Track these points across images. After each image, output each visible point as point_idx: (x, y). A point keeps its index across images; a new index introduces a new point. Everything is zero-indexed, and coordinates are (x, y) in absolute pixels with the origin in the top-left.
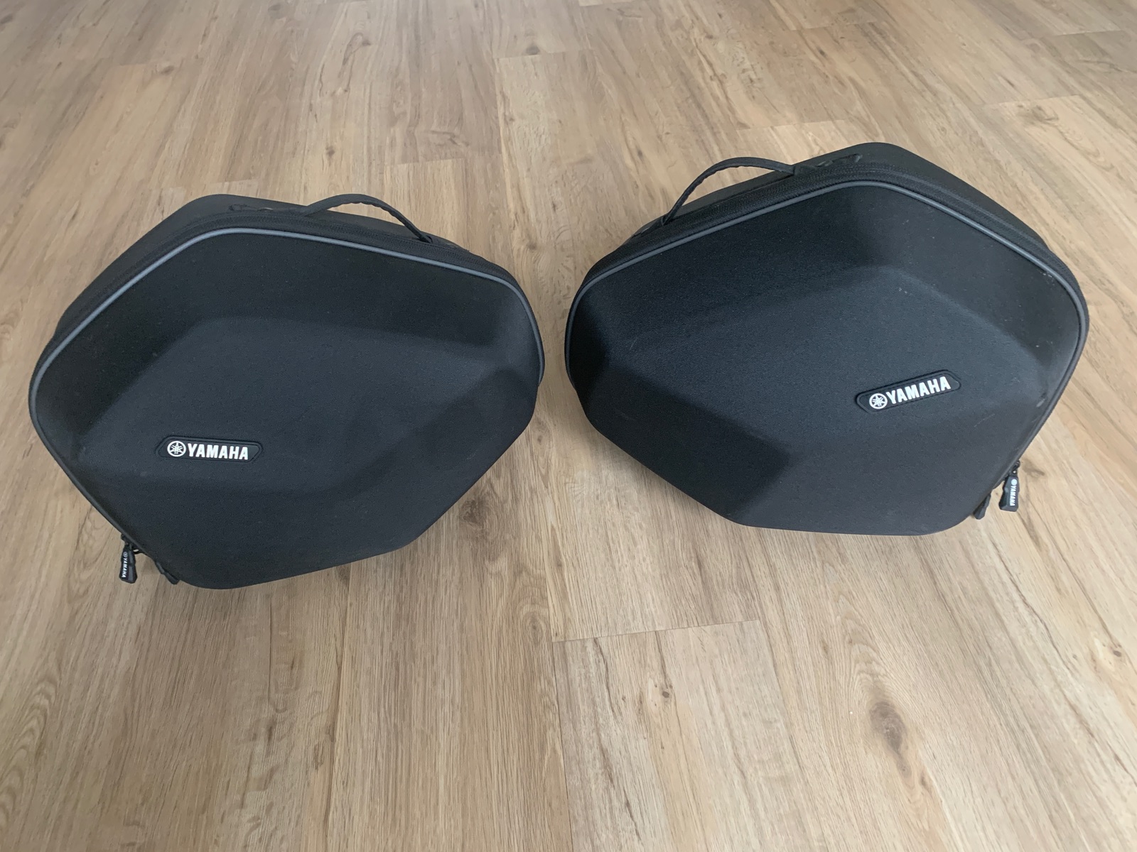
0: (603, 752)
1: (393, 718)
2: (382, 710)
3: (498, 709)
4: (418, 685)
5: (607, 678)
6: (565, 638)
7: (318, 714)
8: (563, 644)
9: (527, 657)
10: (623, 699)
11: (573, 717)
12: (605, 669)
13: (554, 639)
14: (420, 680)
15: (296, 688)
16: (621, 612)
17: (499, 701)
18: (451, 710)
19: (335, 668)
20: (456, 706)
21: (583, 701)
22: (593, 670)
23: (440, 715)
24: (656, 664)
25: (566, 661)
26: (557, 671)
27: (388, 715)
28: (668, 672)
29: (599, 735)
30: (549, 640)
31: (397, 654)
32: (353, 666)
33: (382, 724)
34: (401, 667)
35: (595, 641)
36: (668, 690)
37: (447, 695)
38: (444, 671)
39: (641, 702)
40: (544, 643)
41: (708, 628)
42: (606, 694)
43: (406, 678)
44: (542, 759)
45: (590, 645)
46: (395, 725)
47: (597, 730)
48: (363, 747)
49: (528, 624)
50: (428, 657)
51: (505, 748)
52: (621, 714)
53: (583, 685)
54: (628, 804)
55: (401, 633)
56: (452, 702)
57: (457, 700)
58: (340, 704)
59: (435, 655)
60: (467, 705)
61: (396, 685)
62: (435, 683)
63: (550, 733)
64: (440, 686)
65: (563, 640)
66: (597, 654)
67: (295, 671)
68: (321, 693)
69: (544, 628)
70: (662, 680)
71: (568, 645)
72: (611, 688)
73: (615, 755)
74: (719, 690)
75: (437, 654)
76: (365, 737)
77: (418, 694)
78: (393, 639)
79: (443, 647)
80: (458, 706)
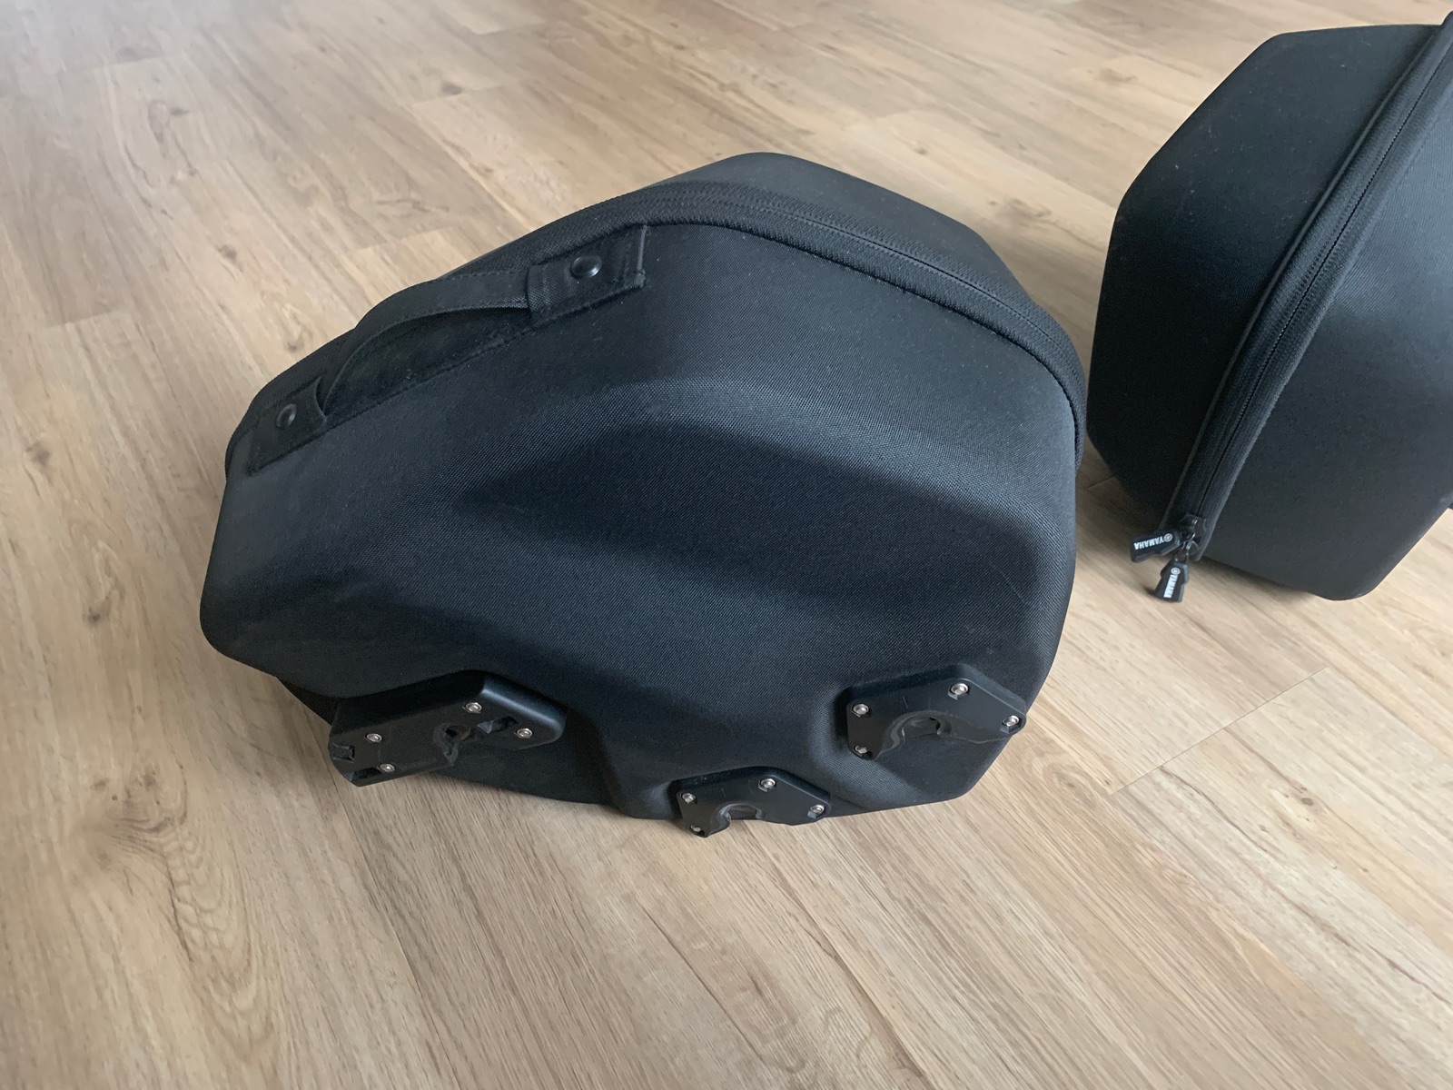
0: (1302, 909)
1: (983, 997)
2: (956, 992)
3: (1118, 915)
4: (979, 933)
5: (1220, 811)
6: (1122, 782)
7: (861, 1044)
8: (1126, 791)
9: (1095, 828)
10: (1263, 830)
11: (1224, 881)
12: (1206, 801)
13: (1110, 791)
14: (974, 922)
15: (794, 1022)
16: (1162, 721)
17: (1111, 904)
18: (1058, 948)
19: (829, 961)
20: (1057, 937)
21: (1217, 854)
22: (1193, 809)
23: (1046, 960)
24: (1262, 769)
25: (1150, 812)
26: (1151, 830)
27: (971, 996)
28: (1285, 774)
29: (1275, 889)
30: (1104, 793)
31: (908, 900)
32: (856, 947)
33: (975, 1013)
34: (930, 916)
35: (1162, 769)
36: (1305, 795)
37: (1032, 928)
38: (999, 896)
39: (1288, 824)
40: (1101, 800)
41: (1279, 700)
42: (1237, 832)
43: (951, 929)
44: (1236, 957)
45: (1160, 778)
46: (996, 1006)
47: (1268, 883)
48: (974, 1062)
49: (1058, 785)
50: (960, 887)
51: (1177, 966)
52: (1278, 850)
53: (1200, 834)
54: (1393, 965)
55: (888, 866)
56: (1046, 933)
57: (1053, 929)
58: (884, 1014)
59: (966, 878)
60: (1071, 928)
61: (945, 945)
62: (999, 918)
63: (1213, 914)
64: (1009, 918)
65: (1121, 787)
66: (1179, 787)
67: (769, 994)
68: (839, 1009)
69: (1083, 781)
70: (1287, 786)
71: (1133, 789)
72: (1237, 823)
73: (1319, 908)
74: (1362, 770)
75: (968, 876)
76: (965, 1045)
77: (989, 945)
78: (884, 882)
79: (967, 863)
80: (1061, 937)
